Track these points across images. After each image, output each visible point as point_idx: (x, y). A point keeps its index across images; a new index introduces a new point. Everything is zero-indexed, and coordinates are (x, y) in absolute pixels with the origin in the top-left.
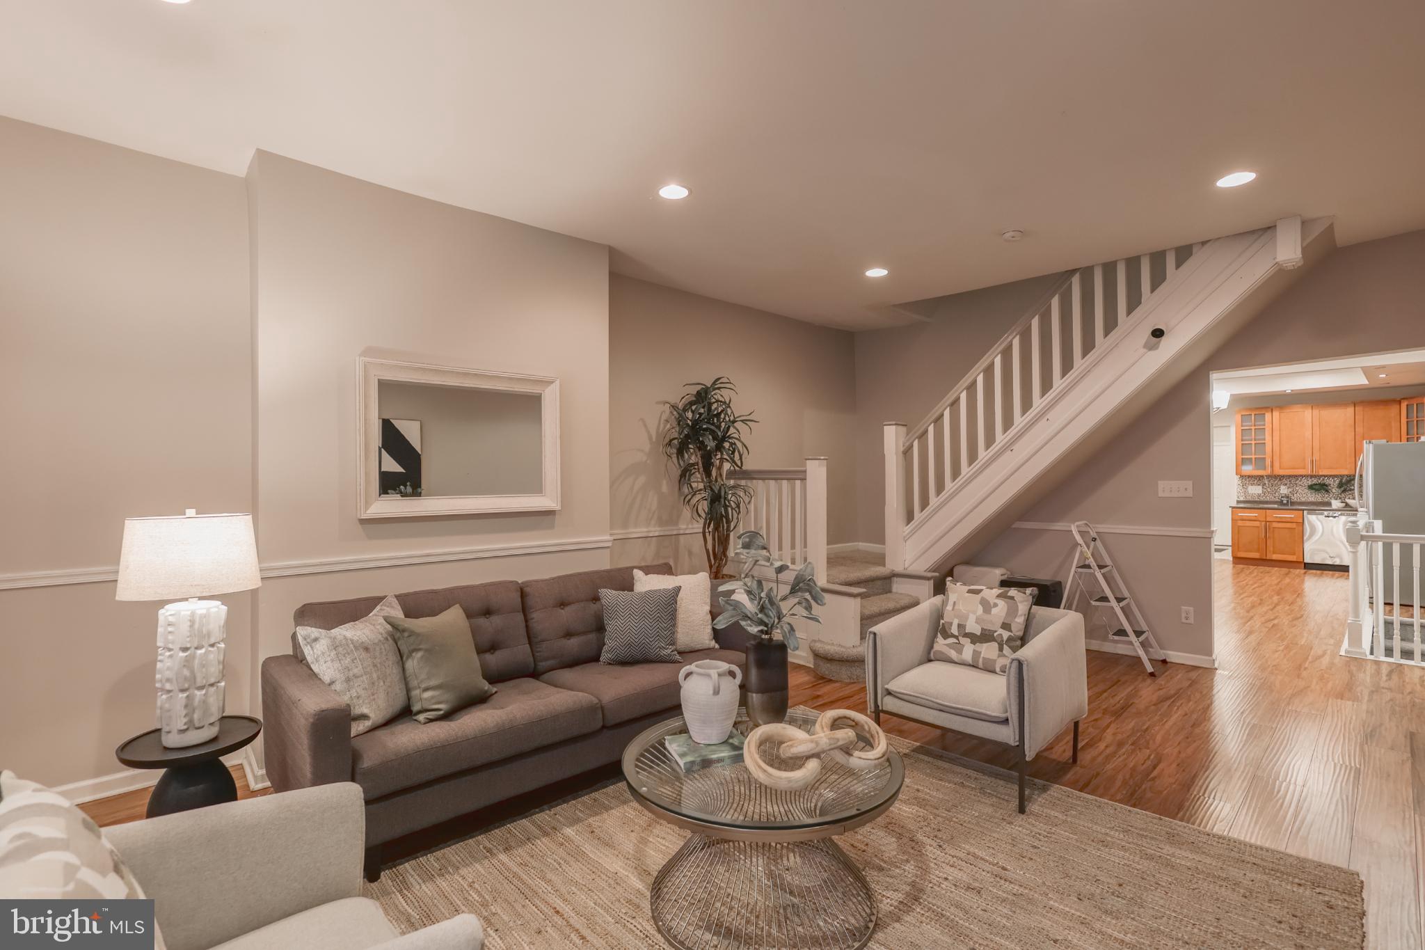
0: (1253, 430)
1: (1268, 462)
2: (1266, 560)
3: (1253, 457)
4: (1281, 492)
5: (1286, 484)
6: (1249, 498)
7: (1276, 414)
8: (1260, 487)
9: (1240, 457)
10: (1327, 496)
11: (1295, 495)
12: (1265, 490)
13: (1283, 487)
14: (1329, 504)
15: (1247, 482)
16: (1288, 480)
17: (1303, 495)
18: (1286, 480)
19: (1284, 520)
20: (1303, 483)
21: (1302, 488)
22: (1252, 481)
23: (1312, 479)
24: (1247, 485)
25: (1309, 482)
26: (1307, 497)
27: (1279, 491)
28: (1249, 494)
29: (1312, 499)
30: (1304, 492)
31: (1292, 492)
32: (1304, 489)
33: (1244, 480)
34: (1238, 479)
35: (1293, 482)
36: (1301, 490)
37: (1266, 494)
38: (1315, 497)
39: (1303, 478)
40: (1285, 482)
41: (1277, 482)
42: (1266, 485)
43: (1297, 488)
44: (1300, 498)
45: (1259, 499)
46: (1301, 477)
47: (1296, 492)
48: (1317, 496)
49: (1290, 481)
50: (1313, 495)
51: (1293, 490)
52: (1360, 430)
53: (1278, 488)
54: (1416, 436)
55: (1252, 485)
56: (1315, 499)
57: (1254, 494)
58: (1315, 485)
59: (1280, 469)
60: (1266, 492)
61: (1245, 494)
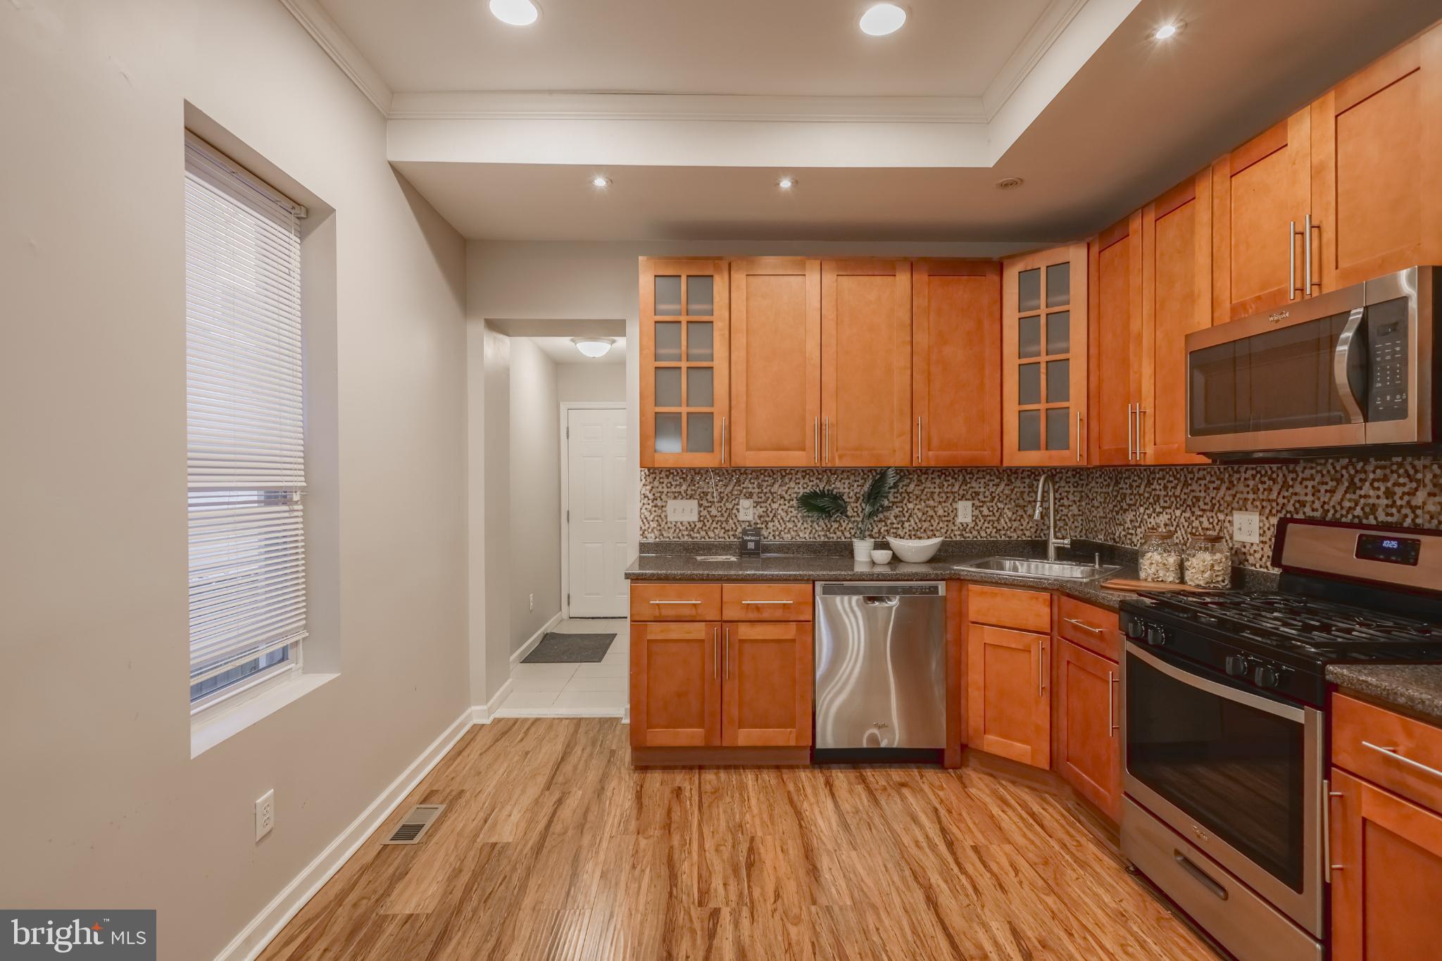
0: (684, 326)
1: (720, 423)
2: (721, 748)
3: (684, 410)
4: (741, 517)
5: (750, 496)
6: (670, 536)
7: (739, 278)
8: (694, 503)
9: (652, 409)
10: (835, 525)
11: (770, 525)
12: (704, 513)
13: (745, 503)
14: (847, 551)
15: (665, 490)
16: (756, 483)
17: (791, 526)
18: (751, 483)
19: (766, 615)
20: (786, 493)
21: (785, 505)
22: (677, 485)
23: (806, 480)
24: (664, 497)
25: (800, 488)
26: (795, 529)
27: (736, 516)
28: (669, 525)
29: (805, 536)
30: (789, 517)
31: (764, 516)
32: (790, 509)
33: (656, 483)
34: (644, 480)
35: (766, 488)
36: (782, 509)
37: (708, 524)
38: (811, 531)
39: (790, 476)
40: (749, 488)
41: (733, 488)
42: (708, 497)
43: (775, 506)
44: (780, 533)
45: (690, 540)
46: (783, 473)
47: (773, 517)
48: (816, 526)
49: (760, 486)
50: (808, 524)
51: (766, 512)
52: (922, 339)
53: (733, 507)
54: (1043, 358)
55: (675, 498)
56: (811, 536)
57: (679, 524)
58: (814, 495)
59: (748, 449)
60: (708, 516)
61: (660, 526)
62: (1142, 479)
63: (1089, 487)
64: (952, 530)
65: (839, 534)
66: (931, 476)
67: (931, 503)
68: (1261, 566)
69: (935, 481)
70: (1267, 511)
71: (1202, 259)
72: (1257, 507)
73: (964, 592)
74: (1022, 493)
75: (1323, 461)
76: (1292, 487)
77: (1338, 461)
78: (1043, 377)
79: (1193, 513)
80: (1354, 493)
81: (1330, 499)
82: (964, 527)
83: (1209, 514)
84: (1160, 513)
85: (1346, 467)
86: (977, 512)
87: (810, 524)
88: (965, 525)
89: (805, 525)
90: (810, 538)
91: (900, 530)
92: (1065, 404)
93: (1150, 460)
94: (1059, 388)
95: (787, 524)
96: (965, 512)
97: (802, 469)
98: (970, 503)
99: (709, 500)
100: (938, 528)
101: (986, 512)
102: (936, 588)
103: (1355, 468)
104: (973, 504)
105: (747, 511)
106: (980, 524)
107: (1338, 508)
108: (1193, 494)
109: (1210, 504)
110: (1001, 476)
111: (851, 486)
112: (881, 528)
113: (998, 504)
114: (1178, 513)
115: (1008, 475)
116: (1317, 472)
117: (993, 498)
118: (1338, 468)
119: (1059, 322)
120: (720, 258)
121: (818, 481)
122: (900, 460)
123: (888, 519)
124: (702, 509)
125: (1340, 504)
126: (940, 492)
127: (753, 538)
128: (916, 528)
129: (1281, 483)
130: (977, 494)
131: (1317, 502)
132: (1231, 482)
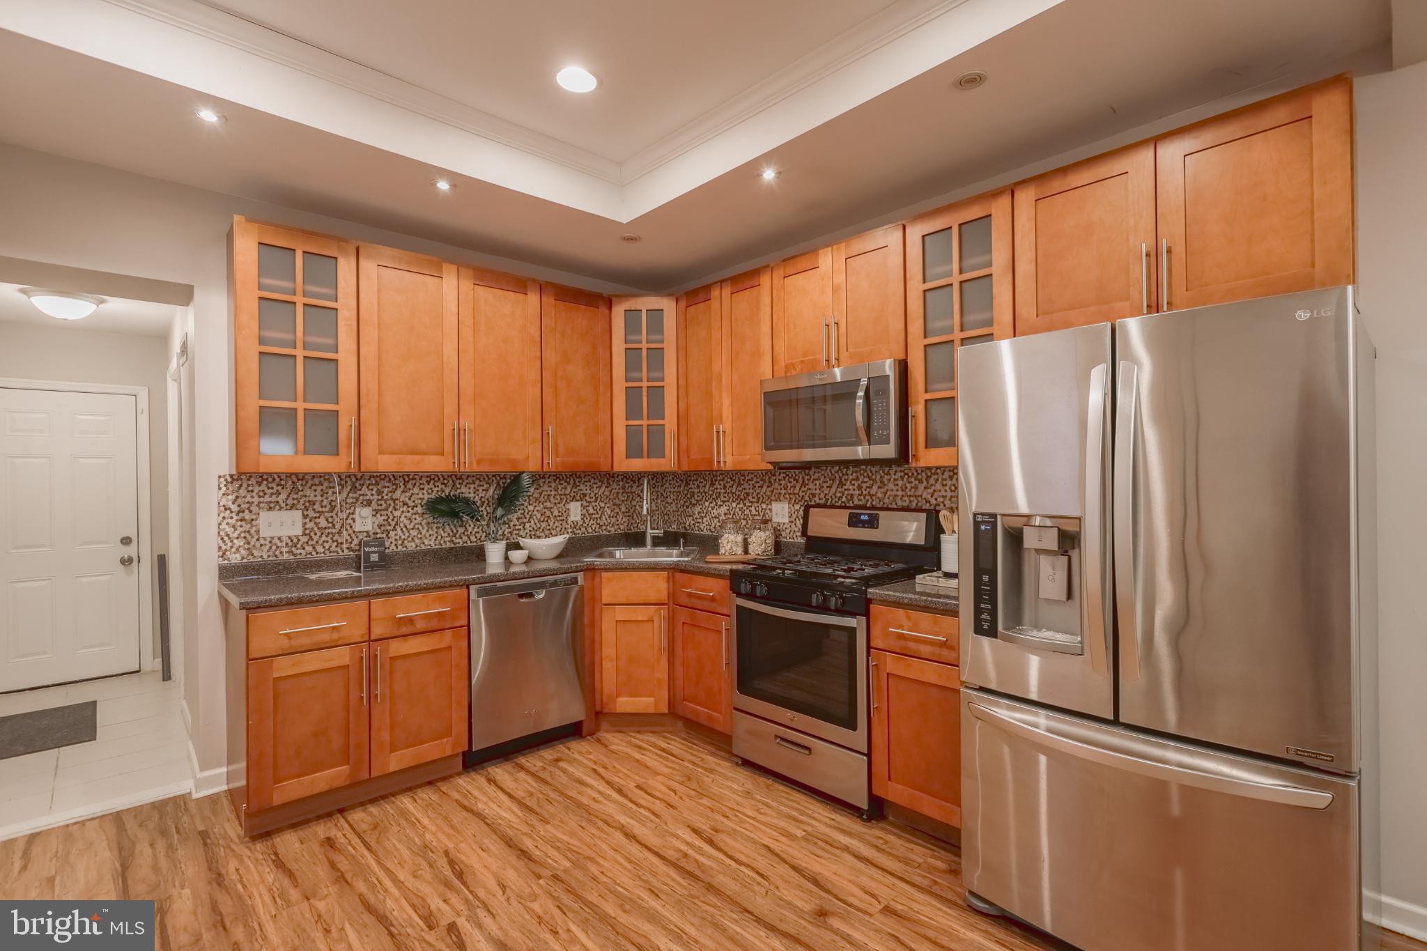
0: (299, 309)
1: (346, 423)
2: (369, 780)
3: (300, 405)
4: (358, 527)
5: (369, 503)
6: (261, 555)
7: (371, 265)
8: (297, 515)
9: (253, 402)
10: (461, 530)
11: (392, 534)
12: (310, 525)
13: (362, 512)
14: (479, 555)
15: (256, 500)
16: (375, 489)
17: (415, 534)
18: (369, 490)
19: (420, 625)
20: (410, 499)
21: (408, 512)
22: (272, 494)
23: (431, 485)
24: (254, 508)
25: (425, 494)
26: (419, 536)
27: (351, 527)
28: (262, 541)
29: (430, 543)
30: (413, 524)
31: (384, 525)
32: (414, 516)
33: (242, 492)
34: (224, 488)
35: (387, 495)
36: (406, 517)
37: (315, 538)
38: (437, 537)
39: (414, 482)
40: (367, 495)
41: (348, 495)
42: (315, 507)
43: (397, 513)
44: (403, 542)
45: (292, 557)
46: (407, 479)
47: (396, 525)
48: (442, 532)
49: (379, 493)
50: (433, 530)
51: (387, 520)
52: (551, 356)
53: (348, 517)
54: (645, 384)
55: (270, 509)
56: (437, 542)
57: (276, 540)
58: (439, 500)
59: (381, 452)
60: (316, 529)
61: (249, 543)
62: (706, 480)
63: (664, 488)
64: (565, 528)
65: (465, 538)
66: (548, 480)
67: (548, 504)
68: (790, 538)
69: (551, 484)
70: (793, 501)
71: (765, 328)
72: (787, 498)
73: (597, 579)
74: (618, 493)
75: (825, 468)
76: (808, 484)
77: (833, 468)
78: (645, 399)
79: (745, 504)
80: (842, 487)
81: (829, 492)
82: (575, 524)
83: (756, 505)
84: (721, 505)
85: (837, 472)
86: (584, 511)
87: (436, 530)
88: (575, 523)
89: (431, 532)
90: (436, 545)
91: (521, 531)
92: (661, 422)
93: (729, 467)
94: (657, 410)
95: (411, 531)
96: (575, 511)
97: (426, 474)
98: (579, 504)
99: (317, 510)
100: (554, 527)
101: (591, 511)
102: (576, 579)
103: (842, 472)
104: (582, 504)
105: (365, 520)
106: (587, 521)
107: (833, 497)
108: (745, 491)
109: (756, 498)
110: (602, 479)
111: (476, 491)
112: (505, 530)
113: (601, 503)
114: (734, 505)
115: (608, 479)
116: (822, 475)
117: (597, 499)
118: (833, 472)
119: (656, 355)
120: (345, 240)
121: (443, 486)
122: (533, 465)
123: (511, 521)
124: (307, 520)
125: (835, 495)
126: (555, 495)
127: (376, 549)
128: (536, 528)
129: (801, 482)
130: (585, 495)
131: (822, 494)
132: (770, 482)
